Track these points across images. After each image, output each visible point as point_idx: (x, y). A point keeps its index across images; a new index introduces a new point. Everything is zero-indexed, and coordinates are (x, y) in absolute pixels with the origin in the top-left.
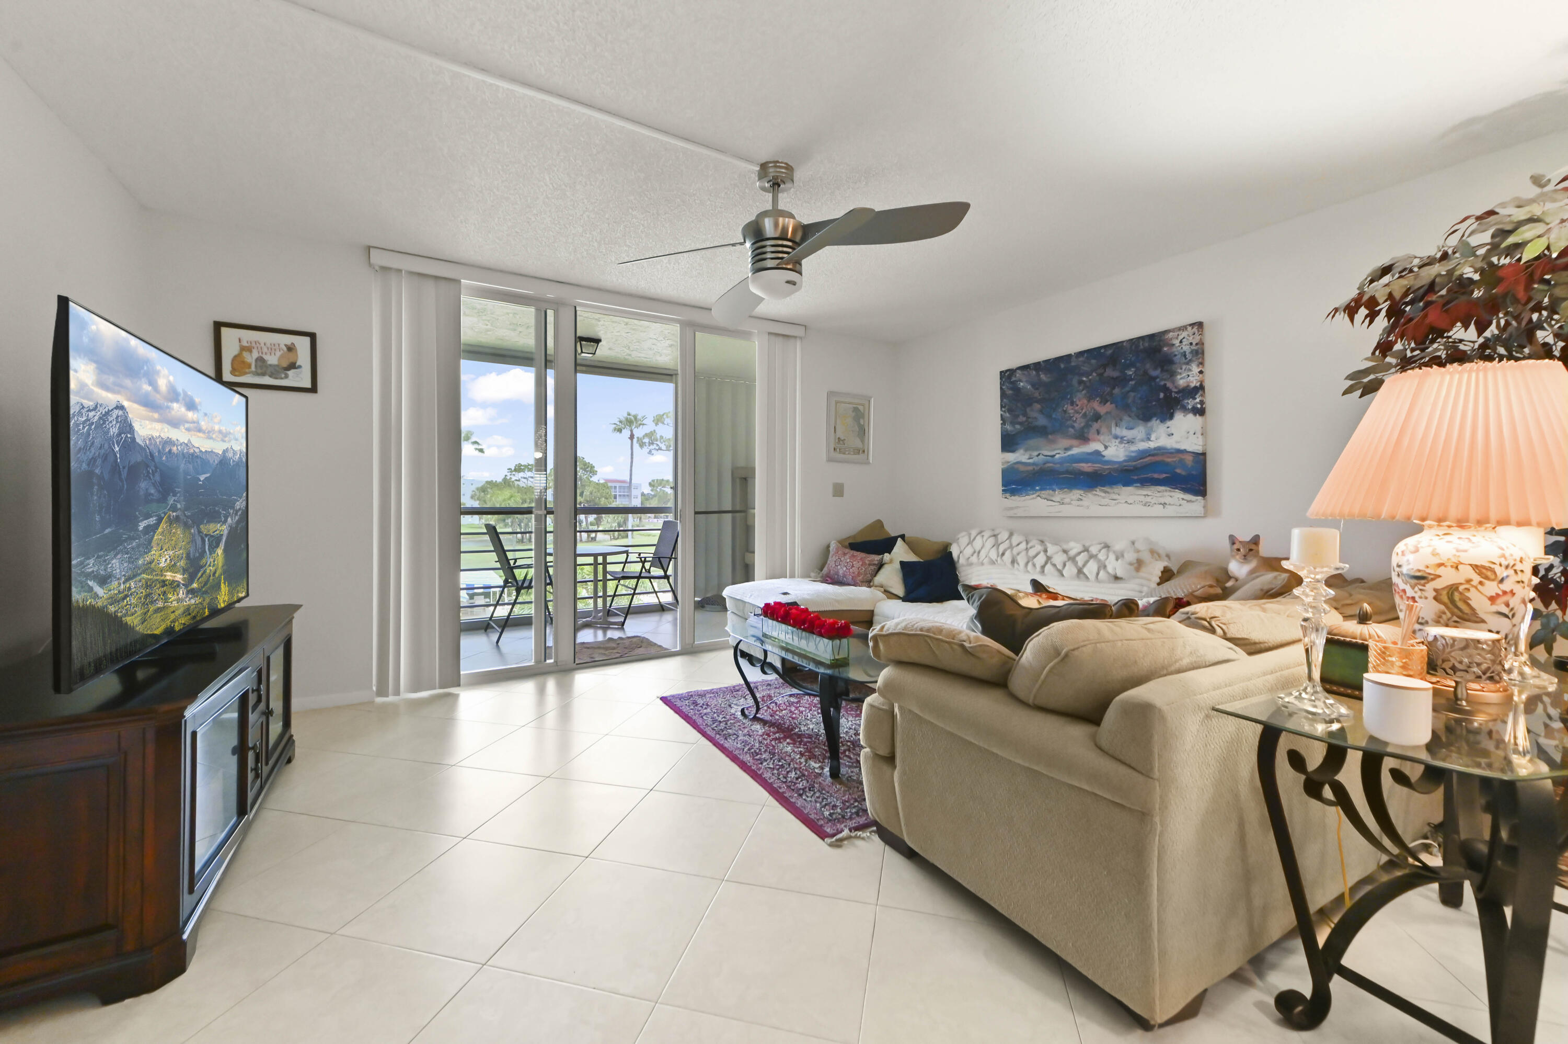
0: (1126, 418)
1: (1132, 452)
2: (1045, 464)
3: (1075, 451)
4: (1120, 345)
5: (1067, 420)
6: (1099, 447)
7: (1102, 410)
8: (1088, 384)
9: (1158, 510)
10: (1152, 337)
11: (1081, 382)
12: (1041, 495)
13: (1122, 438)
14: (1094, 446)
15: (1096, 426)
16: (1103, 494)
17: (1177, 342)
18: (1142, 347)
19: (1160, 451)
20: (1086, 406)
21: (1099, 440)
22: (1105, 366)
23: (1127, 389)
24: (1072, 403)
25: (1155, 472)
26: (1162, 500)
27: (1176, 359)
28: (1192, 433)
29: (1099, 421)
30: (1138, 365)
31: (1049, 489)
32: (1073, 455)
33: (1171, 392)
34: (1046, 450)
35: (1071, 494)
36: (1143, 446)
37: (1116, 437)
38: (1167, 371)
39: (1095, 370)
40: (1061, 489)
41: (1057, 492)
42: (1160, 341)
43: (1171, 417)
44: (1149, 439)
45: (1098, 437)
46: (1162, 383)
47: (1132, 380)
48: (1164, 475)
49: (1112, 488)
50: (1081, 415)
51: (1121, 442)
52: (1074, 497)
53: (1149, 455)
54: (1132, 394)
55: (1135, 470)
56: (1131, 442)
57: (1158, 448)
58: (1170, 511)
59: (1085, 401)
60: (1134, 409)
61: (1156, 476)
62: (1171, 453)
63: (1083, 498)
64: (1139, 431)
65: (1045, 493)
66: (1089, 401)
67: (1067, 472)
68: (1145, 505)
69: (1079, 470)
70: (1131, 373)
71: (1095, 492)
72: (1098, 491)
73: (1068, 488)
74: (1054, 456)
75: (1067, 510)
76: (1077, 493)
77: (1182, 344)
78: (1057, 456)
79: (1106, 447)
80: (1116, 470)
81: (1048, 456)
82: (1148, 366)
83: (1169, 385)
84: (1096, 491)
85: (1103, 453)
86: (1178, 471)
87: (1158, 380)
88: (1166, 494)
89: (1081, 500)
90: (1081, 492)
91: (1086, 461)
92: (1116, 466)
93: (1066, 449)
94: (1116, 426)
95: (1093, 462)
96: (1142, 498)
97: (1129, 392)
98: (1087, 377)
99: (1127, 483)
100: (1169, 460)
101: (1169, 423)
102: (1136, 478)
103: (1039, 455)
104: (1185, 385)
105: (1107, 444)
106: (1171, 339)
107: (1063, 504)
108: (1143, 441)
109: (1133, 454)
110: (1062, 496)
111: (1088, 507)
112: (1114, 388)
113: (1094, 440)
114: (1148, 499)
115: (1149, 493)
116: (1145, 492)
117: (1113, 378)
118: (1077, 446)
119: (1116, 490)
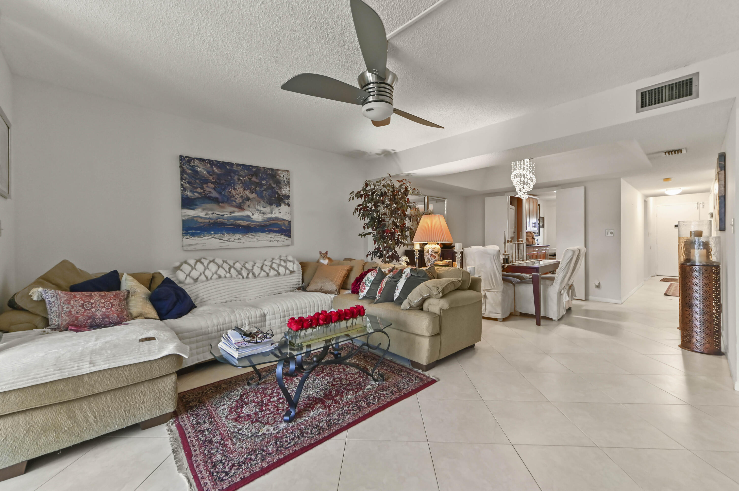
0: (262, 202)
1: (265, 218)
2: (217, 219)
3: (236, 214)
4: (259, 168)
5: (231, 197)
6: (250, 214)
7: (252, 196)
8: (243, 181)
9: (275, 243)
10: (273, 170)
11: (239, 179)
12: (215, 237)
13: (260, 211)
14: (246, 213)
15: (248, 203)
16: (252, 237)
17: (282, 176)
18: (268, 173)
19: (276, 219)
20: (243, 192)
21: (249, 210)
22: (252, 176)
23: (262, 189)
24: (235, 189)
25: (275, 227)
26: (277, 239)
27: (282, 182)
28: (287, 213)
29: (249, 201)
30: (267, 180)
31: (221, 233)
32: (235, 216)
33: (280, 195)
34: (217, 211)
35: (235, 236)
36: (270, 216)
37: (258, 210)
38: (278, 186)
39: (247, 176)
40: (228, 233)
41: (225, 235)
42: (276, 173)
43: (280, 206)
44: (272, 213)
45: (249, 209)
46: (277, 191)
47: (265, 186)
48: (277, 229)
49: (256, 234)
50: (239, 196)
51: (260, 213)
52: (236, 238)
53: (272, 220)
54: (265, 192)
55: (266, 226)
56: (264, 213)
57: (276, 218)
58: (280, 244)
59: (242, 190)
60: (266, 199)
61: (275, 229)
62: (280, 220)
63: (242, 239)
64: (267, 209)
65: (217, 236)
66: (244, 190)
67: (232, 225)
68: (270, 241)
69: (239, 224)
70: (264, 182)
71: (247, 236)
72: (249, 235)
73: (233, 233)
74: (223, 215)
75: (231, 245)
76: (237, 236)
77: (283, 177)
78: (226, 215)
79: (253, 214)
80: (258, 226)
81: (220, 215)
82: (271, 182)
83: (279, 192)
84: (248, 235)
85: (252, 217)
86: (283, 227)
87: (275, 189)
88: (279, 237)
89: (240, 239)
90: (240, 235)
91: (243, 220)
92: (258, 223)
93: (231, 213)
94: (258, 205)
95: (247, 221)
96: (269, 238)
97: (263, 191)
98: (243, 178)
99: (263, 232)
100: (279, 223)
101: (279, 208)
102: (267, 229)
103: (213, 213)
104: (285, 194)
105: (254, 213)
106: (280, 174)
107: (229, 241)
108: (269, 213)
109: (266, 219)
110: (229, 237)
111: (244, 243)
112: (257, 187)
113: (247, 210)
114: (272, 239)
115: (272, 236)
116: (270, 236)
117: (256, 182)
118: (238, 212)
119: (258, 235)
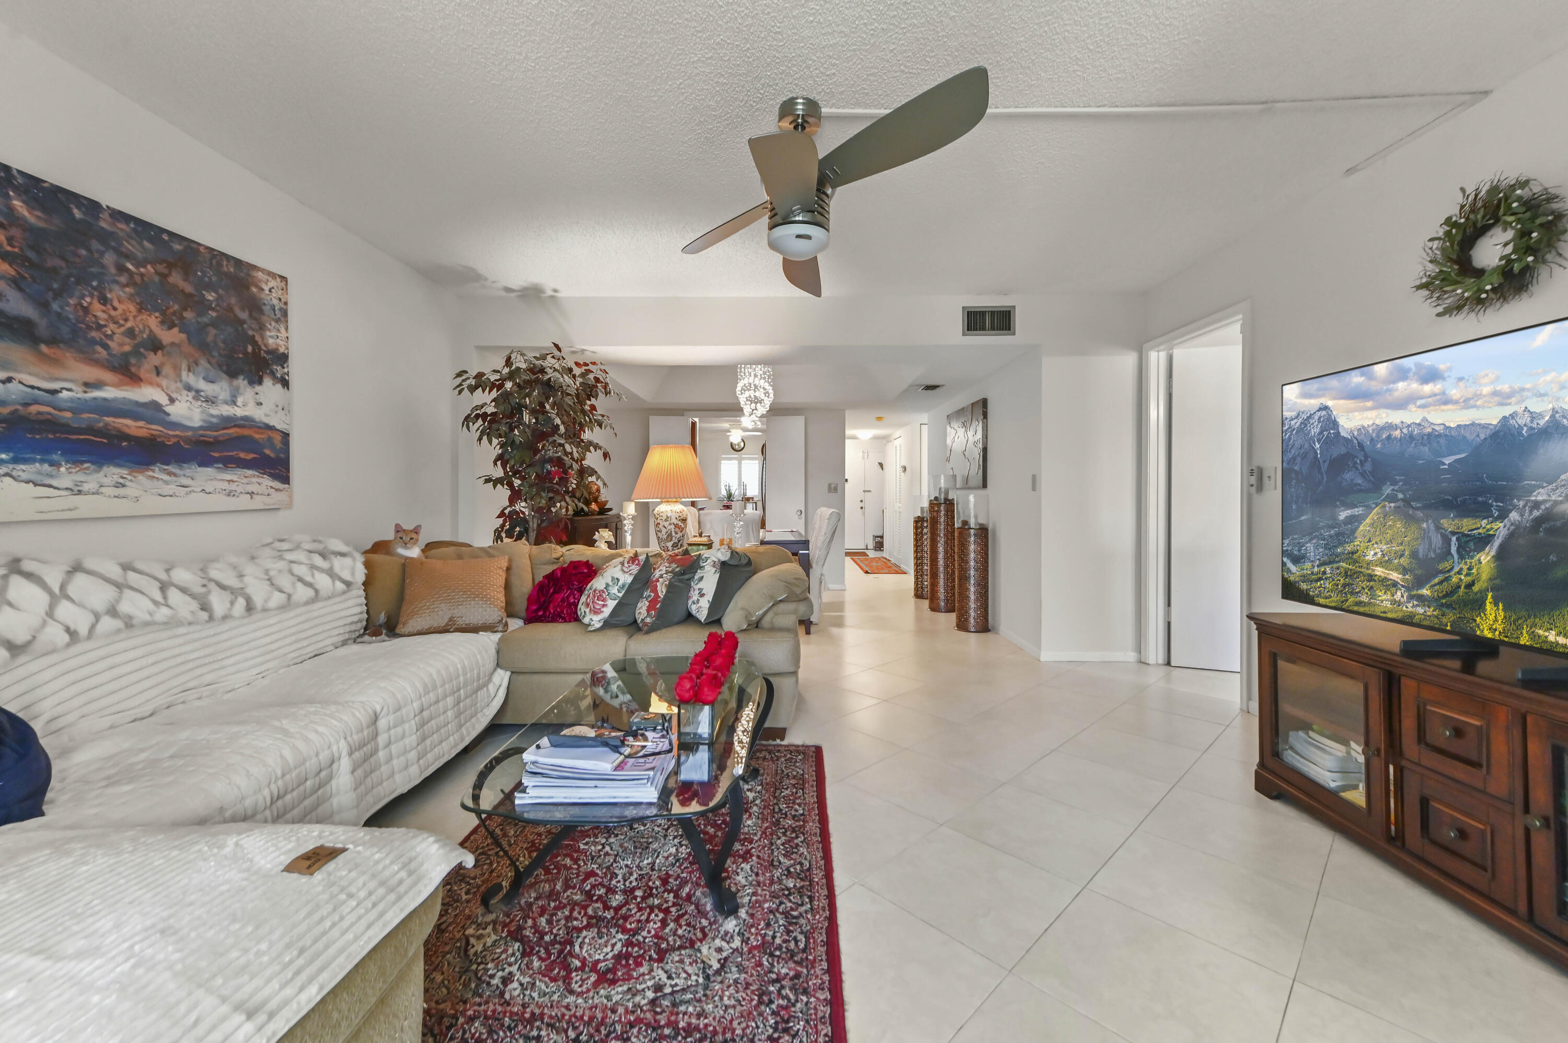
0: (203, 362)
1: (212, 416)
2: (26, 405)
3: (109, 393)
4: (194, 246)
5: (89, 328)
6: (163, 399)
7: (168, 336)
8: (138, 279)
9: (244, 502)
10: (238, 263)
11: (122, 269)
12: (14, 473)
13: (198, 391)
14: (146, 393)
15: (155, 359)
16: (166, 477)
17: (266, 288)
18: (225, 269)
19: (247, 422)
20: (135, 317)
21: (159, 385)
22: (170, 266)
23: (205, 320)
24: (104, 300)
25: (243, 450)
26: (250, 488)
27: (266, 309)
28: (280, 407)
29: (160, 352)
30: (221, 291)
31: (42, 461)
32: (105, 399)
33: (260, 349)
34: (30, 374)
35: (101, 474)
36: (227, 410)
37: (189, 388)
38: (256, 319)
39: (153, 263)
40: (76, 463)
41: (63, 469)
42: (249, 275)
43: (260, 382)
44: (234, 403)
45: (158, 380)
46: (250, 333)
47: (213, 309)
48: (252, 456)
49: (181, 468)
50: (123, 329)
51: (196, 398)
52: (106, 481)
53: (235, 426)
54: (212, 331)
55: (216, 443)
56: (211, 401)
57: (246, 418)
58: (258, 502)
59: (132, 308)
60: (215, 354)
61: (242, 455)
62: (260, 428)
63: (127, 483)
64: (220, 389)
65: (26, 470)
66: (140, 311)
67: (91, 430)
68: (229, 495)
69: (119, 431)
70: (211, 298)
71: (151, 473)
72: (157, 471)
73: (93, 463)
74: (54, 392)
75: (85, 505)
76: (112, 473)
77: (269, 292)
78: (65, 394)
79: (172, 400)
80: (188, 440)
81: (39, 389)
82: (233, 300)
83: (258, 338)
84: (153, 471)
85: (168, 409)
86: (267, 452)
87: (245, 326)
88: (255, 480)
89: (123, 486)
90: (124, 472)
91: (136, 417)
92: (190, 434)
93: (87, 385)
94: (189, 370)
95: (150, 421)
96: (225, 485)
97: (208, 325)
98: (137, 267)
99: (205, 462)
100: (257, 436)
101: (258, 388)
102: (216, 455)
103: (9, 380)
104: (274, 347)
105: (174, 395)
106: (260, 281)
107: (80, 492)
108: (226, 403)
109: (214, 420)
110: (80, 477)
111: (137, 499)
112: (186, 309)
113: (151, 384)
114: (233, 487)
115: (235, 478)
116: (229, 477)
117: (183, 291)
118: (116, 386)
119: (188, 472)
